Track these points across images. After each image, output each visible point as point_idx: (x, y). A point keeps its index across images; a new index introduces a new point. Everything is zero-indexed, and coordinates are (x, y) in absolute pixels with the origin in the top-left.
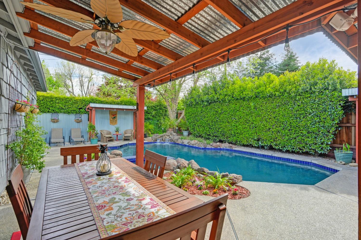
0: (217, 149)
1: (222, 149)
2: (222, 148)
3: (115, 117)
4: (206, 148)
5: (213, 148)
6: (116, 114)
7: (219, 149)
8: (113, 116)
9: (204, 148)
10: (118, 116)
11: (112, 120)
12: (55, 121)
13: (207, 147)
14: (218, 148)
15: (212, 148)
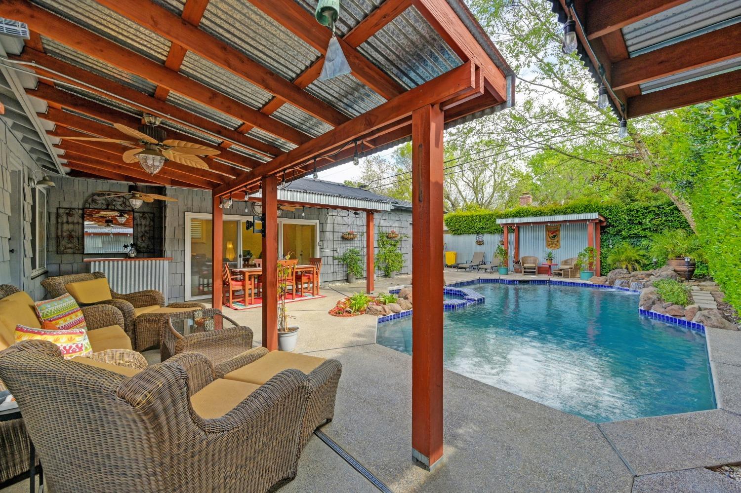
0: (680, 321)
1: (694, 324)
2: (694, 321)
3: (555, 236)
4: (648, 312)
5: (667, 317)
6: (557, 231)
7: (684, 322)
8: (552, 234)
9: (645, 311)
10: (562, 233)
11: (549, 240)
12: (480, 243)
13: (652, 311)
14: (683, 319)
15: (663, 316)
